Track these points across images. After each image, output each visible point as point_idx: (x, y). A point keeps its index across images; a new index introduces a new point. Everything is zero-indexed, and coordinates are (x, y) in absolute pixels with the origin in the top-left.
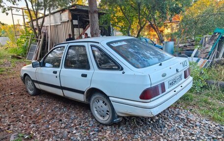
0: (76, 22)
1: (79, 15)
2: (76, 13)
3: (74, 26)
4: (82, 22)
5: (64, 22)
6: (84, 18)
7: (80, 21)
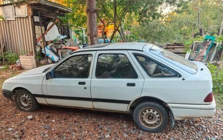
0: (37, 19)
1: (40, 10)
2: (36, 8)
3: (35, 24)
4: (43, 19)
5: (20, 18)
6: (45, 14)
7: (42, 17)
